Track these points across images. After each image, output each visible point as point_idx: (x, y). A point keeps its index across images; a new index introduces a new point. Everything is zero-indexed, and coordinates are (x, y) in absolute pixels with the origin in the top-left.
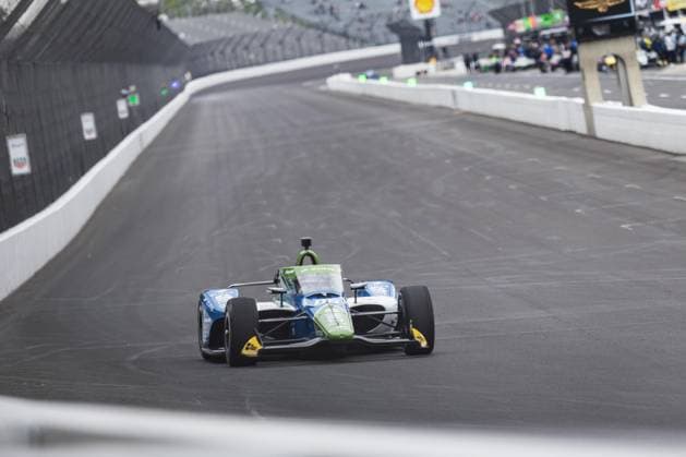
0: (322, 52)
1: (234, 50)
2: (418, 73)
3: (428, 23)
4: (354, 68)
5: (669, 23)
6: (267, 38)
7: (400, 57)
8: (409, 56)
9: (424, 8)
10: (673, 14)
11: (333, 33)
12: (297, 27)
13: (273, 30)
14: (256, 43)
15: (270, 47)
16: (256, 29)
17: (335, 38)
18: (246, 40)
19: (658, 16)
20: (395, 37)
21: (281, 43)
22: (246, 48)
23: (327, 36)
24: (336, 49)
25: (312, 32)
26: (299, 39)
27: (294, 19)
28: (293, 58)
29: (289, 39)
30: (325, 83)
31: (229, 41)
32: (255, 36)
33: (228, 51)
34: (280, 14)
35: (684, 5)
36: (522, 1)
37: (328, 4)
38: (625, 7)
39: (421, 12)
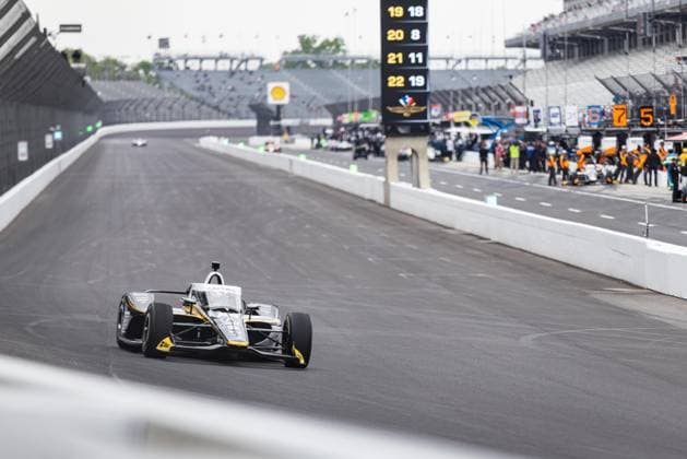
0: (199, 119)
1: (135, 109)
2: (267, 144)
3: (279, 107)
4: (219, 133)
5: (453, 130)
6: (161, 103)
7: (255, 130)
8: (262, 130)
9: (277, 96)
10: (458, 124)
11: (209, 105)
12: (183, 98)
13: (165, 98)
14: (152, 106)
15: (162, 110)
16: (154, 96)
17: (210, 110)
18: (145, 103)
19: (446, 124)
20: (253, 114)
21: (170, 108)
22: (145, 108)
23: (204, 108)
24: (209, 117)
25: (193, 103)
26: (183, 107)
27: (182, 92)
28: (178, 120)
29: (176, 106)
30: (198, 142)
31: (132, 102)
32: (152, 100)
33: (132, 108)
34: (172, 87)
35: (467, 119)
36: (349, 100)
37: (207, 84)
38: (423, 115)
39: (275, 99)
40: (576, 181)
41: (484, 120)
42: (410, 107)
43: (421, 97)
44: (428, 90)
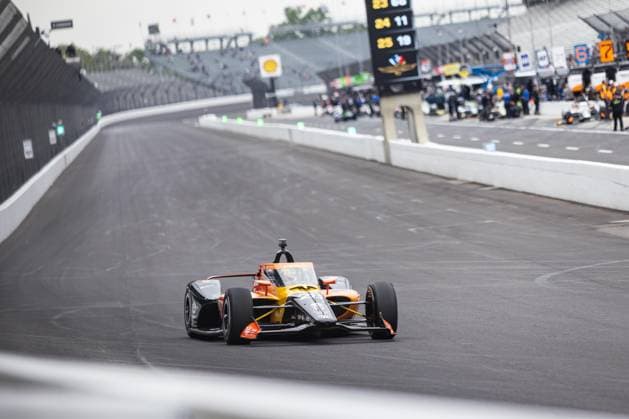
0: (196, 98)
1: (133, 96)
2: (265, 117)
3: (272, 80)
4: (218, 111)
5: (445, 84)
6: (157, 87)
7: (252, 105)
8: (258, 103)
9: (269, 69)
10: (449, 77)
11: (204, 85)
12: (178, 81)
13: (161, 83)
14: (149, 92)
15: (158, 95)
16: (149, 82)
17: (206, 89)
18: (142, 90)
19: (438, 78)
20: (248, 89)
21: (167, 92)
22: (142, 95)
23: (200, 89)
24: (206, 96)
25: (189, 85)
26: (180, 89)
27: (176, 75)
28: (176, 102)
29: (173, 89)
30: (198, 121)
31: (129, 90)
32: (148, 86)
33: (129, 96)
34: (166, 71)
35: (457, 71)
36: (340, 65)
37: (200, 66)
38: (415, 72)
39: (268, 71)
40: (571, 119)
41: (474, 70)
42: (400, 65)
43: (411, 55)
44: (417, 47)
